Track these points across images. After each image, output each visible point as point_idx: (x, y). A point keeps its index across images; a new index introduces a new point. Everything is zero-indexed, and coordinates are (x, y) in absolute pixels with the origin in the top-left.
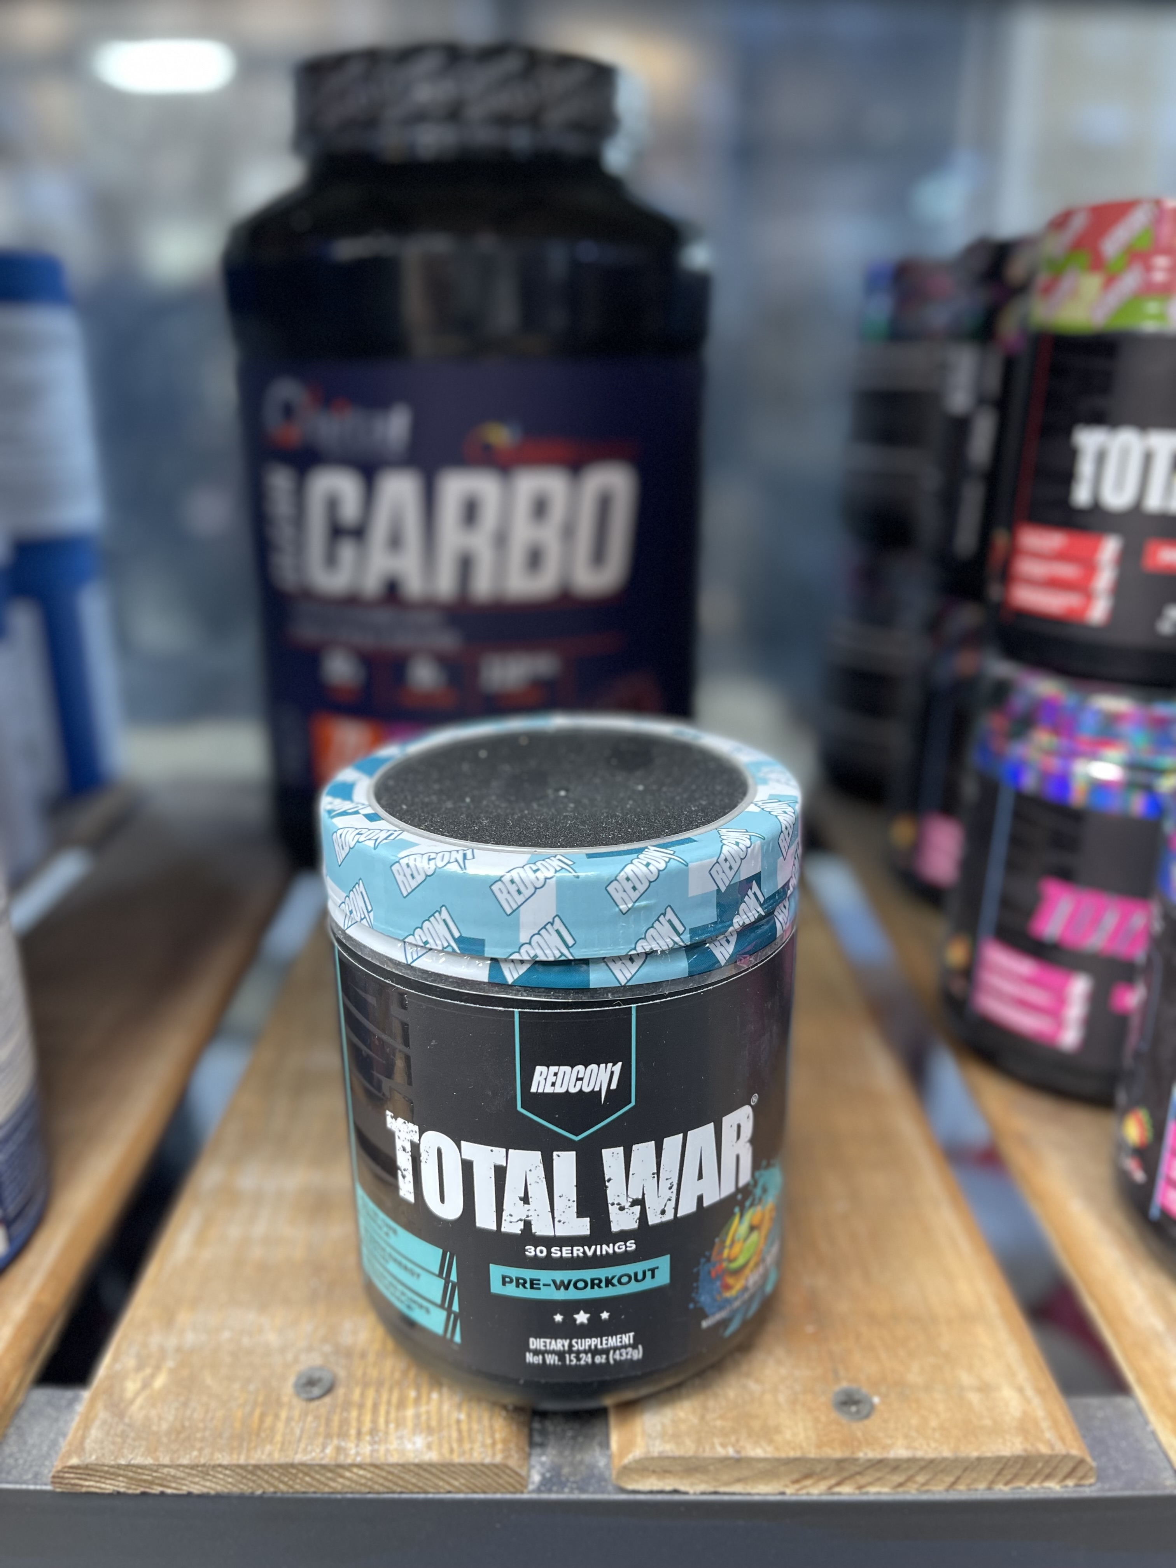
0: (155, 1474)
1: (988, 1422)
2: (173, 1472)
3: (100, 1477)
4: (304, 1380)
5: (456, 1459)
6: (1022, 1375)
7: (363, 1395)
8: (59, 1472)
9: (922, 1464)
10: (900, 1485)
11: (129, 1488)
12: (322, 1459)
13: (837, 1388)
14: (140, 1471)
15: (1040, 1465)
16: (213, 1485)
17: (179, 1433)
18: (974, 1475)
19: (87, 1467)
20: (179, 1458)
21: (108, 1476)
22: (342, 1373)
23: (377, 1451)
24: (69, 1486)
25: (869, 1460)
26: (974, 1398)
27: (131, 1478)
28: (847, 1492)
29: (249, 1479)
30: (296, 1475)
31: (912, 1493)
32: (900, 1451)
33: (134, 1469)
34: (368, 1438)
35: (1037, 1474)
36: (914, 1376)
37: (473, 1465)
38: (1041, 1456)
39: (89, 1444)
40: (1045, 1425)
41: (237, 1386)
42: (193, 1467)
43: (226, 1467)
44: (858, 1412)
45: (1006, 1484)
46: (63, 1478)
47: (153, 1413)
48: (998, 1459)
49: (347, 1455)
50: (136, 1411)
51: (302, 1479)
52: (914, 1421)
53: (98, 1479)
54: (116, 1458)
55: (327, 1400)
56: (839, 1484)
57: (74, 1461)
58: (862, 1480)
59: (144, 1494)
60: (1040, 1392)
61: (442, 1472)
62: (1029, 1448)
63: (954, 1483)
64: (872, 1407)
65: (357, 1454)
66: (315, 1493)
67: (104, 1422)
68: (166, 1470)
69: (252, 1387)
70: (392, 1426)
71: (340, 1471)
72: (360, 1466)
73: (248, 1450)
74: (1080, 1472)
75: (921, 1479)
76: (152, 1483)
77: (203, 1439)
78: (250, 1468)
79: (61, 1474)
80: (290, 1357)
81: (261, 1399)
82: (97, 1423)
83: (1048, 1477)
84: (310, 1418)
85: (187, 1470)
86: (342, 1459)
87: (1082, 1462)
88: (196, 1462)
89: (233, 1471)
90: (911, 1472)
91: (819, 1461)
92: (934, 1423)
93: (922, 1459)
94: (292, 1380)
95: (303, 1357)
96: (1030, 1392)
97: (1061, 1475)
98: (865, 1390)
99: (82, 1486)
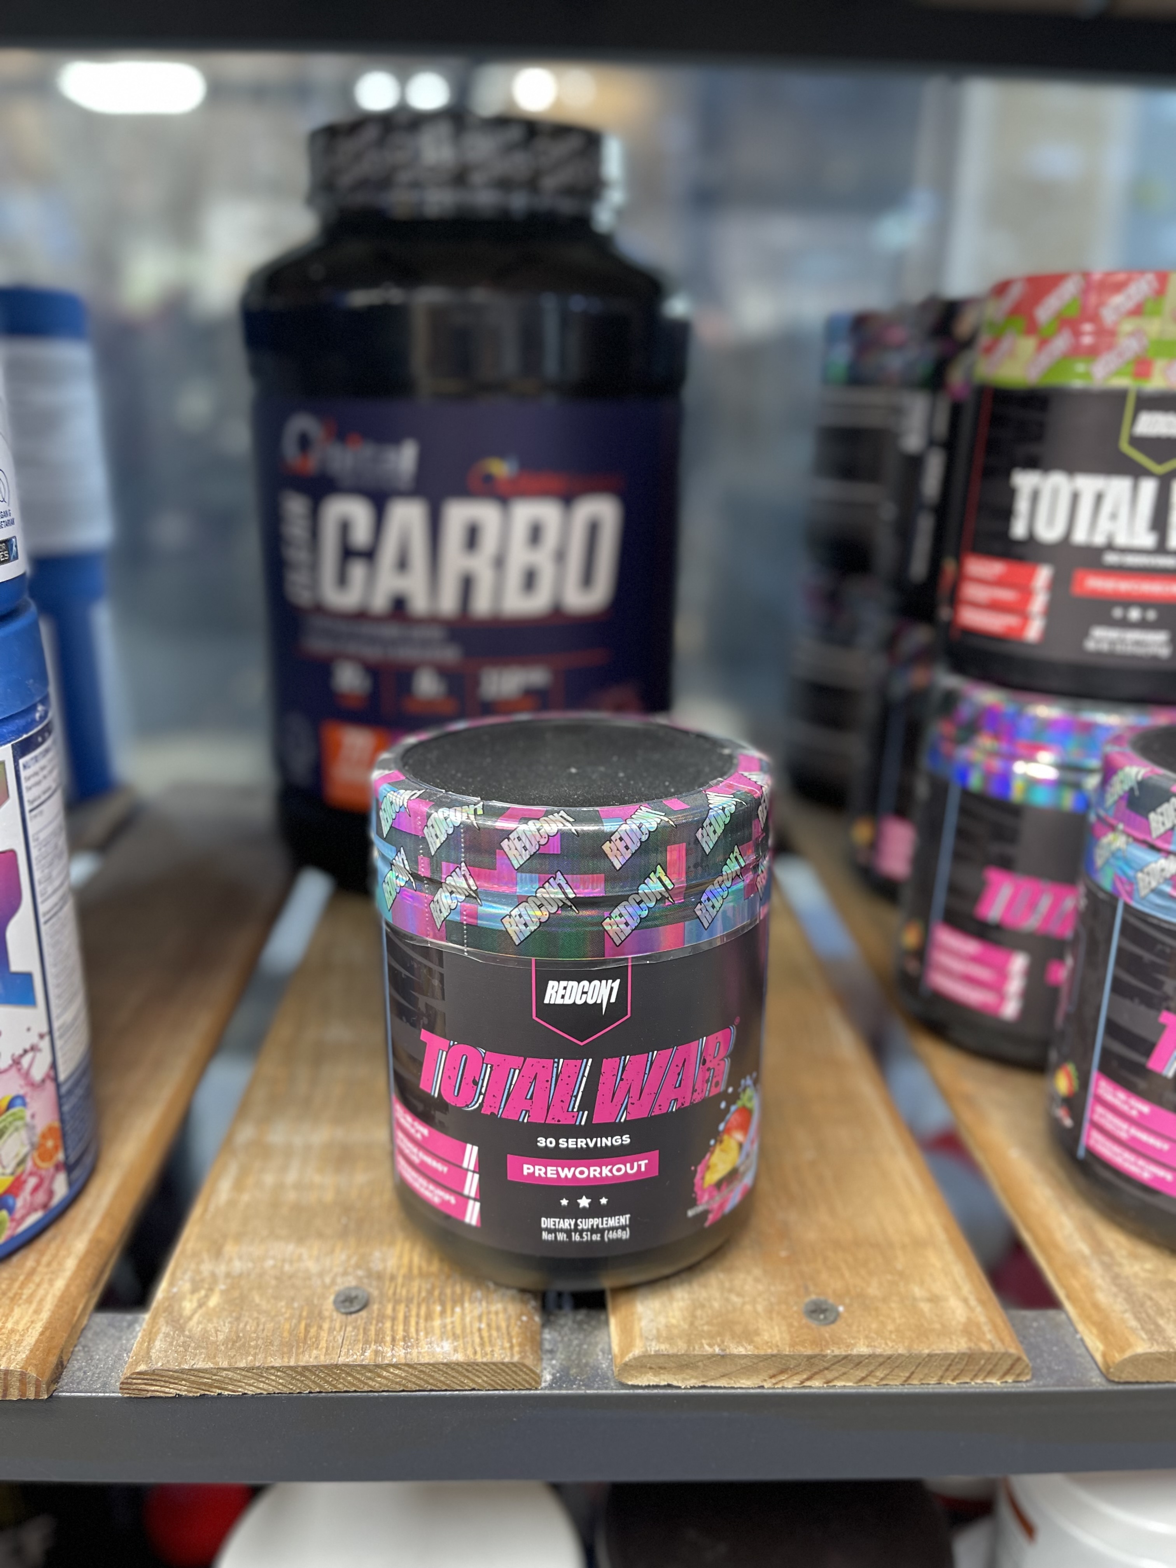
0: (214, 1377)
1: (937, 1326)
2: (230, 1374)
3: (165, 1382)
4: (342, 1298)
5: (479, 1359)
6: (966, 1289)
7: (394, 1310)
8: (127, 1378)
9: (881, 1360)
10: (863, 1379)
11: (190, 1392)
12: (363, 1360)
13: (807, 1300)
14: (201, 1374)
15: (983, 1362)
16: (266, 1386)
17: (234, 1342)
18: (926, 1371)
19: (153, 1373)
20: (236, 1362)
21: (172, 1381)
22: (375, 1293)
23: (410, 1353)
24: (136, 1392)
25: (835, 1356)
26: (925, 1307)
27: (193, 1382)
28: (817, 1385)
29: (298, 1380)
30: (339, 1375)
31: (872, 1387)
32: (862, 1349)
33: (196, 1373)
34: (402, 1343)
35: (980, 1370)
36: (873, 1290)
37: (494, 1364)
38: (983, 1353)
39: (154, 1353)
40: (986, 1328)
41: (283, 1303)
42: (249, 1369)
43: (278, 1369)
44: (825, 1318)
45: (953, 1380)
46: (131, 1384)
47: (210, 1326)
48: (946, 1356)
49: (384, 1358)
50: (195, 1326)
51: (343, 1378)
52: (874, 1326)
53: (163, 1383)
54: (180, 1364)
55: (363, 1313)
56: (808, 1379)
57: (142, 1368)
58: (829, 1375)
59: (202, 1396)
60: (981, 1302)
61: (467, 1370)
62: (972, 1345)
63: (909, 1378)
64: (838, 1315)
65: (393, 1356)
66: (355, 1391)
67: (167, 1335)
68: (224, 1373)
69: (296, 1305)
70: (422, 1334)
71: (379, 1371)
72: (395, 1366)
73: (297, 1355)
74: (1018, 1369)
75: (880, 1374)
76: (211, 1386)
77: (256, 1347)
78: (299, 1369)
79: (130, 1381)
80: (328, 1280)
81: (305, 1314)
82: (161, 1336)
83: (990, 1373)
84: (349, 1329)
85: (243, 1373)
86: (379, 1360)
87: (1019, 1359)
88: (252, 1364)
89: (284, 1372)
90: (871, 1368)
91: (792, 1357)
92: (891, 1327)
93: (881, 1355)
94: (332, 1298)
95: (339, 1280)
96: (973, 1302)
97: (1001, 1373)
98: (831, 1301)
99: (148, 1391)
